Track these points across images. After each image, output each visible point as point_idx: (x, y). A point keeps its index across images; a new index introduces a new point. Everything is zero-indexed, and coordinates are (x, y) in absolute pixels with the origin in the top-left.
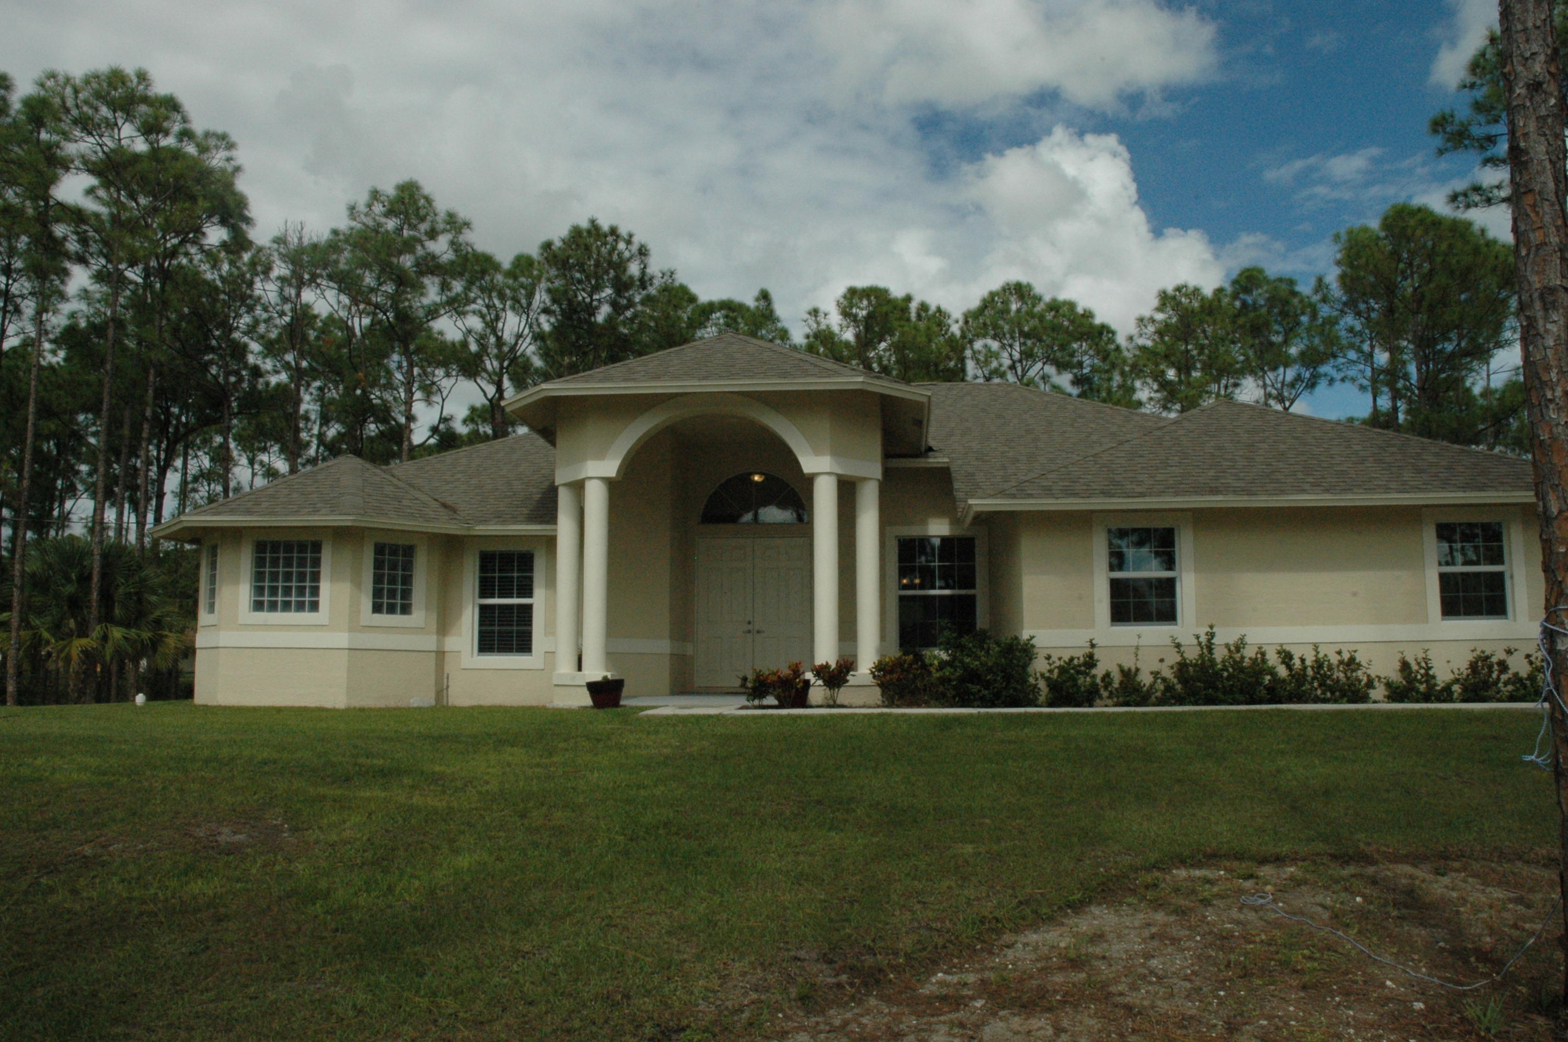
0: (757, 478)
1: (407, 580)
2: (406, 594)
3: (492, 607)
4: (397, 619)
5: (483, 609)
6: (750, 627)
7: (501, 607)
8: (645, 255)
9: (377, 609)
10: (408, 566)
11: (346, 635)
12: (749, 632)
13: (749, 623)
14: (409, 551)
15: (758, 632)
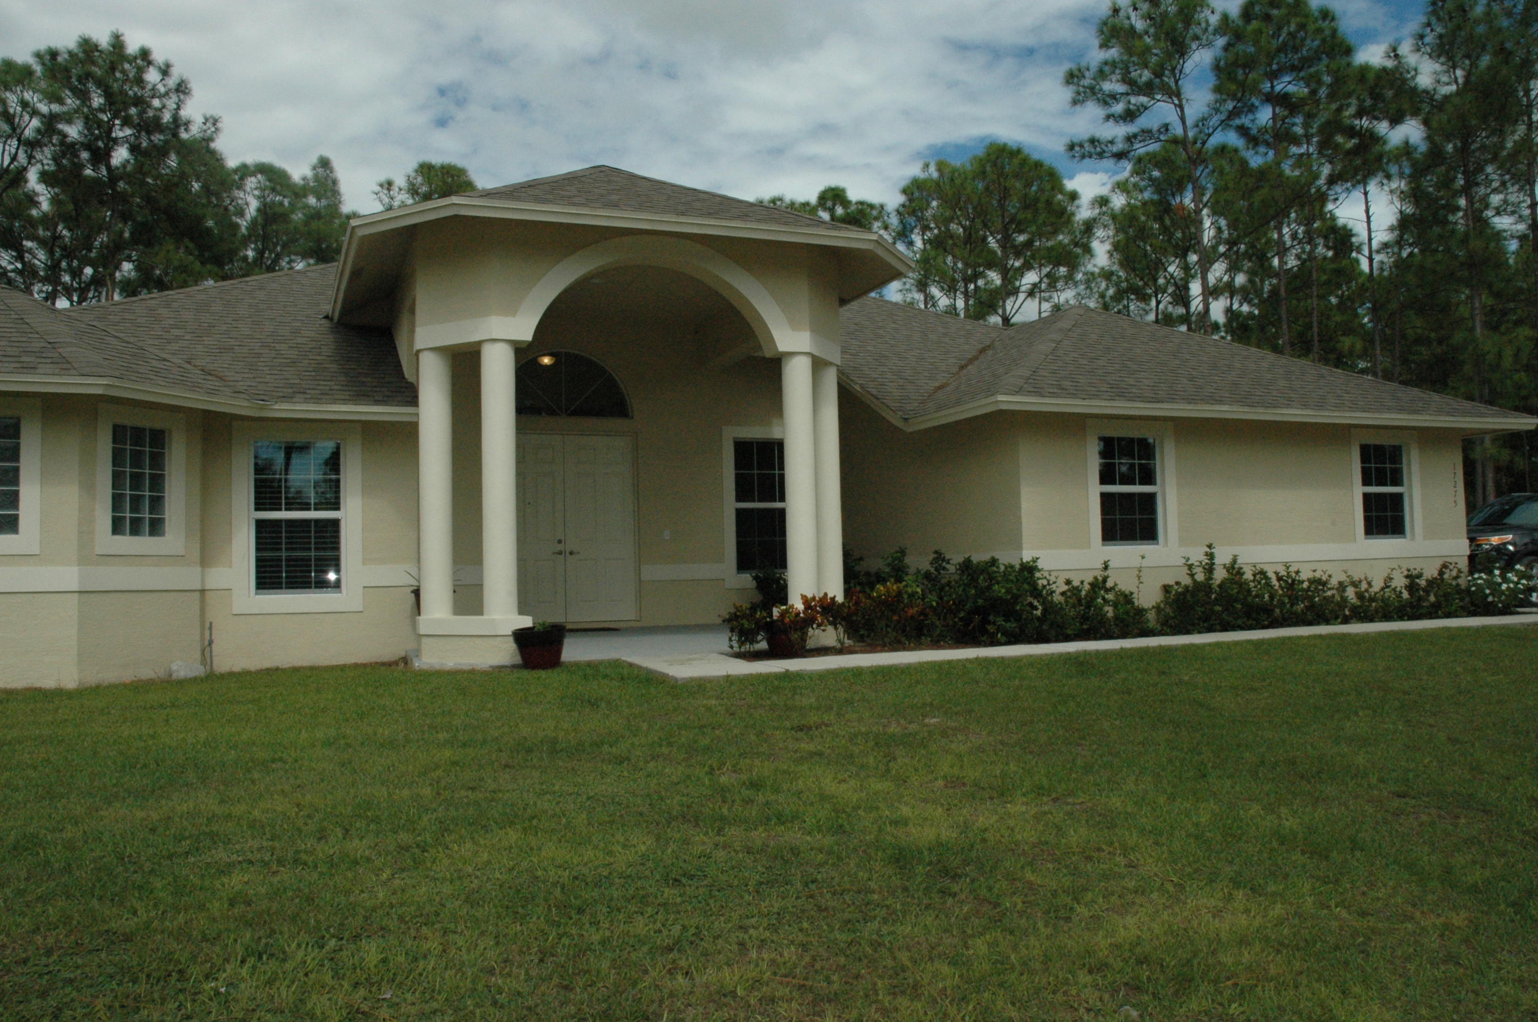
0: (546, 360)
1: (157, 482)
2: (157, 503)
3: (277, 523)
4: (143, 544)
5: (261, 525)
6: (560, 547)
7: (290, 523)
8: (184, 93)
9: (117, 527)
10: (157, 460)
11: (76, 569)
12: (560, 553)
13: (560, 542)
14: (158, 438)
15: (571, 553)
